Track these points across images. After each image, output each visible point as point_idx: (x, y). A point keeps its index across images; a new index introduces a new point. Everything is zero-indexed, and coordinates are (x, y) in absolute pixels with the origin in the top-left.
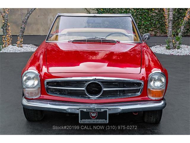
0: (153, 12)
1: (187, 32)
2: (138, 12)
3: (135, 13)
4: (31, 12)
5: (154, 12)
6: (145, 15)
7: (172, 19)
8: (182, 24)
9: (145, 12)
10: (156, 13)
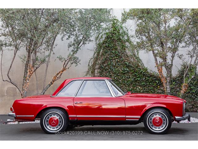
0: (158, 89)
1: (192, 107)
2: (144, 89)
3: (142, 91)
4: (46, 89)
5: (160, 89)
6: (152, 92)
7: (169, 91)
8: (179, 96)
9: (152, 89)
10: (162, 90)
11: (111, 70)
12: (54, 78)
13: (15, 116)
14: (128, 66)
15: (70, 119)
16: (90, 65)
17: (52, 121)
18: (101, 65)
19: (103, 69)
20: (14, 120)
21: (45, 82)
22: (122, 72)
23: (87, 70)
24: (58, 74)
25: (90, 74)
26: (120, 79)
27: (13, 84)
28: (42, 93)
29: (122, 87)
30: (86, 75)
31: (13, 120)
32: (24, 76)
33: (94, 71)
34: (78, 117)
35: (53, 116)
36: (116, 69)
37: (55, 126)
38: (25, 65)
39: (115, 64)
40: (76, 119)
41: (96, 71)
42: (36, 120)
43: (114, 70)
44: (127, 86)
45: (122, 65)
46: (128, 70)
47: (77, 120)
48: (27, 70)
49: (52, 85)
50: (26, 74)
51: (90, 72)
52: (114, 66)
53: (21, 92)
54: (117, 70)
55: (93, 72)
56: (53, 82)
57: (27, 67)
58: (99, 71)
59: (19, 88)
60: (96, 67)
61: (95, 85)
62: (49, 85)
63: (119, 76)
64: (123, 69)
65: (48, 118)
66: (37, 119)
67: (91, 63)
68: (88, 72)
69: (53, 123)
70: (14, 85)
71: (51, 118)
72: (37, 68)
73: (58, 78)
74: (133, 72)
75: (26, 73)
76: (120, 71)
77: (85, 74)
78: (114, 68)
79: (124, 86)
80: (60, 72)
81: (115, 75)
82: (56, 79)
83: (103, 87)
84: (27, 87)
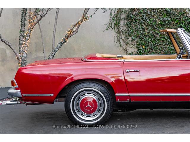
4: (56, 50)
11: (144, 20)
12: (69, 32)
13: (20, 96)
14: (170, 13)
15: (118, 100)
16: (113, 14)
17: (87, 104)
18: (129, 13)
19: (132, 20)
20: (19, 102)
21: (55, 38)
22: (161, 23)
23: (108, 21)
24: (75, 26)
25: (112, 28)
26: (158, 34)
27: (4, 42)
28: (51, 57)
29: (159, 44)
30: (107, 29)
31: (16, 102)
32: (21, 31)
33: (119, 23)
34: (132, 96)
35: (87, 96)
36: (152, 19)
37: (91, 112)
38: (21, 13)
39: (150, 12)
40: (128, 100)
41: (122, 23)
42: (57, 101)
43: (148, 20)
44: (167, 43)
45: (160, 13)
46: (169, 19)
47: (130, 101)
48: (25, 20)
49: (65, 44)
50: (23, 27)
51: (113, 24)
52: (149, 15)
53: (17, 54)
54: (154, 21)
55: (117, 25)
56: (67, 38)
57: (25, 16)
58: (125, 22)
59: (13, 48)
60: (122, 17)
61: (120, 43)
62: (61, 43)
63: (155, 30)
64: (161, 19)
65: (79, 99)
66: (57, 99)
67: (114, 11)
68: (110, 24)
69: (88, 108)
70: (6, 43)
71: (84, 100)
72: (42, 17)
73: (75, 33)
74: (177, 23)
75: (23, 25)
76: (158, 21)
77: (105, 28)
78: (149, 18)
79: (163, 44)
80: (77, 23)
81: (150, 28)
82: (71, 33)
83: (132, 46)
84: (27, 47)
